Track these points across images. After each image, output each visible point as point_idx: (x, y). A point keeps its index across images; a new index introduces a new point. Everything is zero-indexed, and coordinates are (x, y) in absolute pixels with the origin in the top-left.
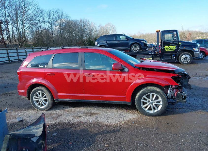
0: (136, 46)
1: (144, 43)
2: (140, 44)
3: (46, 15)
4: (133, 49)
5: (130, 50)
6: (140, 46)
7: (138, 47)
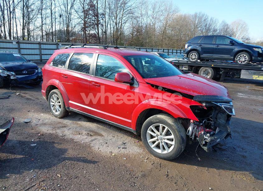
0: (244, 55)
1: (258, 52)
2: (251, 52)
3: (150, 7)
4: (238, 59)
5: (234, 60)
6: (251, 56)
7: (247, 57)
